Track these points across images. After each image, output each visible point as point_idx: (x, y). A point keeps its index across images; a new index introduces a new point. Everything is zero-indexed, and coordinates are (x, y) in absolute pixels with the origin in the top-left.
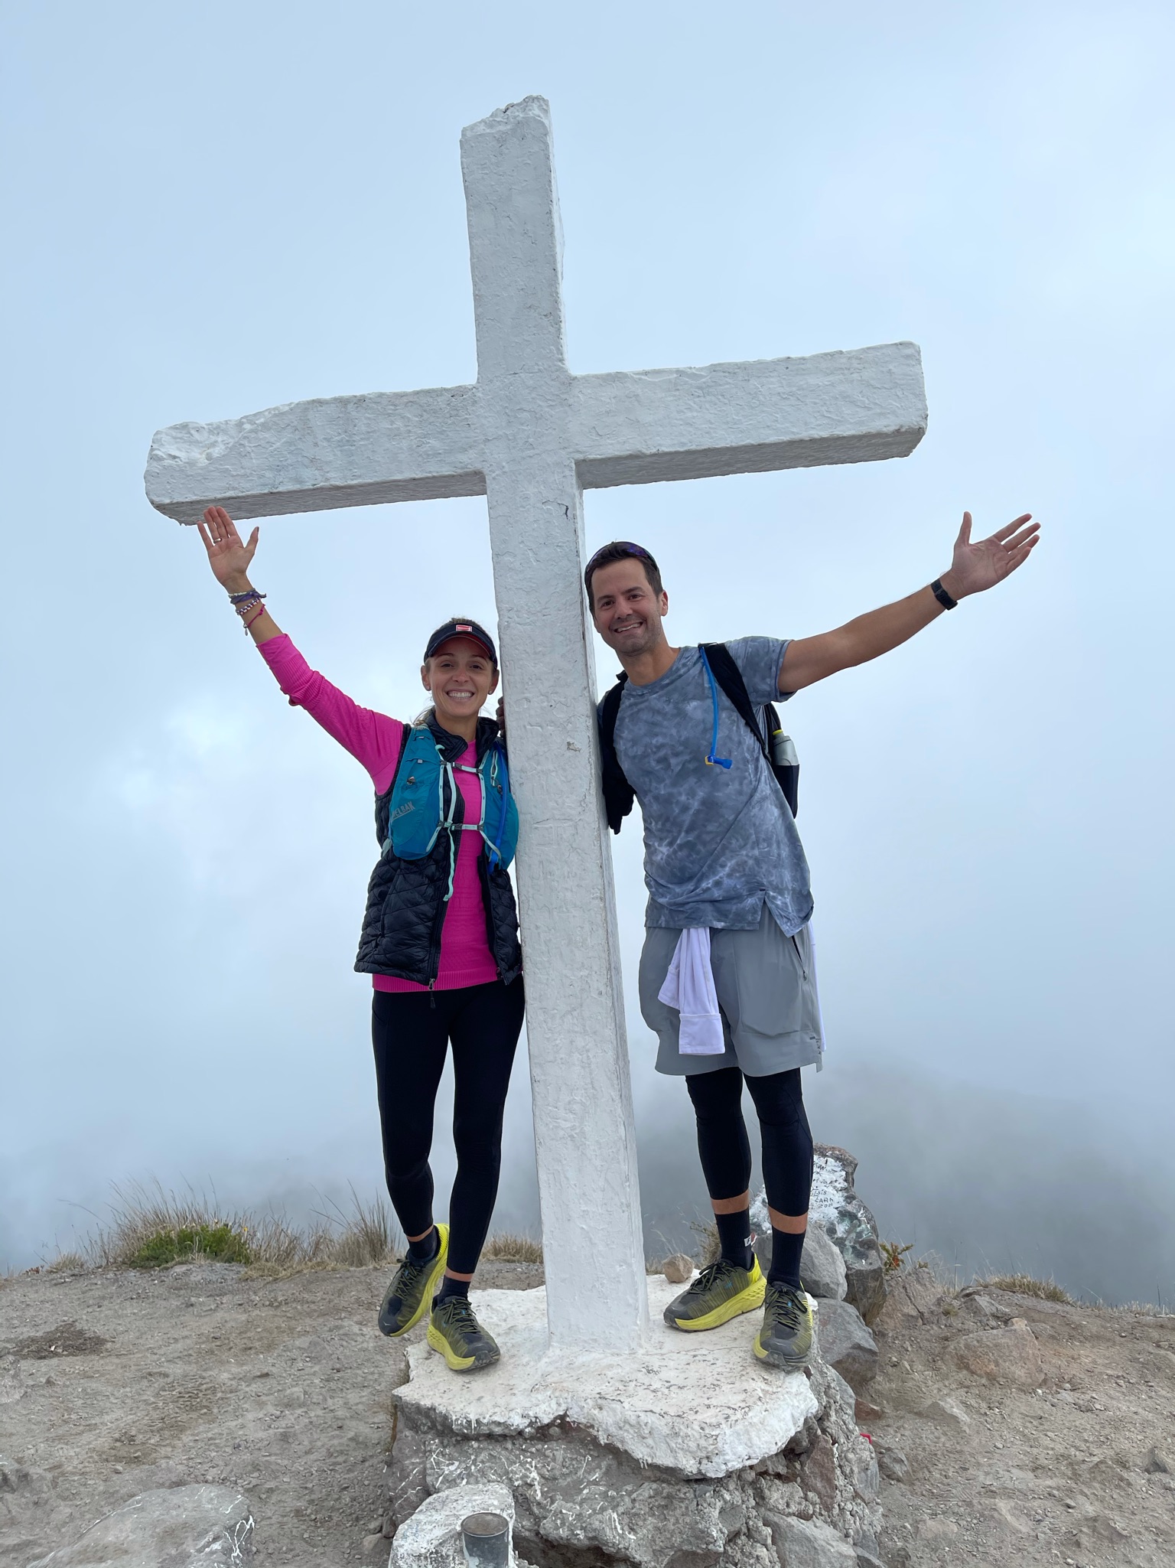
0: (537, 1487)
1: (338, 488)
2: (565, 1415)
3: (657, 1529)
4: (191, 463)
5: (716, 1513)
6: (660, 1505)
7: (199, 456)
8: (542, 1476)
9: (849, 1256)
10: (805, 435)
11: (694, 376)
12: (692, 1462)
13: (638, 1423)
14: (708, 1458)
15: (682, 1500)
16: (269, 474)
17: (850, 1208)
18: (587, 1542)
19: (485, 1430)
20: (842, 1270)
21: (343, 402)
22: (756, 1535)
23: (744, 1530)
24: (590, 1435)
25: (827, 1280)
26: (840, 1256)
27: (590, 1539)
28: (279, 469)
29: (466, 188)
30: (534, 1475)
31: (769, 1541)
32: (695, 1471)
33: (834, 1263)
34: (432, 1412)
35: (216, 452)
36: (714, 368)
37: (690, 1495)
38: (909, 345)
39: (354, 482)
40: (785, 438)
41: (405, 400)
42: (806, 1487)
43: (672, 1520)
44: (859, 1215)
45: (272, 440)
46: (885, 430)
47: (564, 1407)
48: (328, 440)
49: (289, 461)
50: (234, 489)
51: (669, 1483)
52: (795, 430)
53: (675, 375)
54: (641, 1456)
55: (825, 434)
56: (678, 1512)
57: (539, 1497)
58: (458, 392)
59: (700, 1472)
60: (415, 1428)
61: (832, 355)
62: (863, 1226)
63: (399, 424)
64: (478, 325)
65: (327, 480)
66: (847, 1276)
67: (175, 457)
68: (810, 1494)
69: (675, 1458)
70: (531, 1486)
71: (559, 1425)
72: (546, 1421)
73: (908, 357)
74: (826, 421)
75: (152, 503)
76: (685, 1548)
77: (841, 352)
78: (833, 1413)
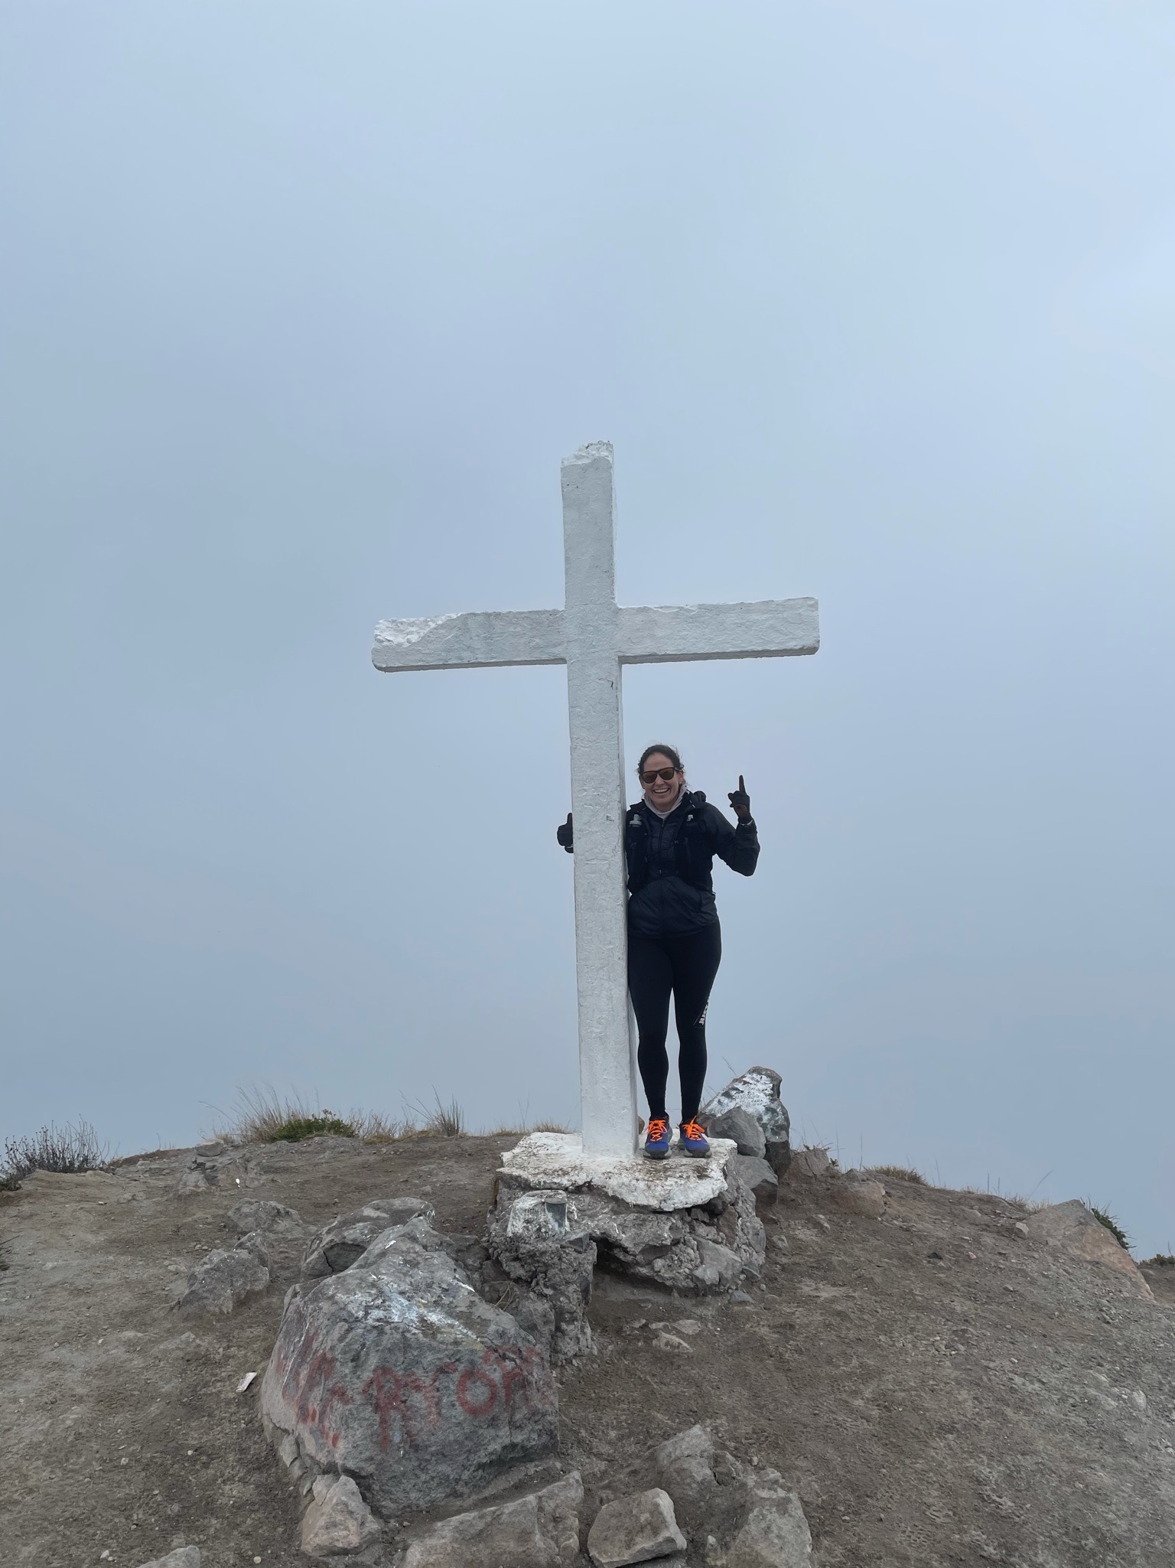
0: (575, 1214)
2: (591, 1181)
3: (636, 1234)
4: (399, 645)
5: (667, 1228)
6: (638, 1224)
7: (403, 640)
8: (578, 1209)
9: (769, 1134)
10: (749, 648)
11: (688, 610)
12: (656, 1202)
13: (630, 1185)
14: (665, 1201)
15: (650, 1221)
16: (444, 654)
17: (772, 1106)
18: (600, 1235)
19: (547, 1186)
20: (763, 1141)
21: (488, 615)
22: (688, 1243)
23: (682, 1240)
24: (603, 1191)
25: (752, 1145)
26: (763, 1134)
27: (602, 1234)
28: (448, 651)
29: (563, 495)
30: (574, 1208)
31: (695, 1248)
32: (658, 1207)
33: (758, 1136)
34: (519, 1178)
36: (700, 607)
37: (655, 1219)
38: (812, 599)
39: (493, 661)
40: (738, 649)
41: (524, 615)
42: (719, 1230)
43: (645, 1231)
44: (778, 1110)
45: (446, 634)
46: (795, 648)
47: (590, 1177)
48: (478, 636)
49: (456, 647)
50: (423, 661)
51: (644, 1213)
52: (743, 645)
53: (677, 610)
54: (629, 1201)
55: (760, 648)
56: (648, 1227)
57: (576, 1218)
58: (554, 613)
59: (660, 1208)
60: (509, 1187)
61: (767, 602)
62: (780, 1117)
63: (518, 629)
64: (566, 574)
65: (477, 659)
66: (766, 1145)
67: (389, 641)
68: (721, 1234)
69: (648, 1200)
70: (572, 1213)
71: (587, 1187)
72: (581, 1183)
73: (811, 606)
74: (761, 641)
75: (375, 666)
76: (651, 1243)
77: (773, 601)
78: (740, 1203)
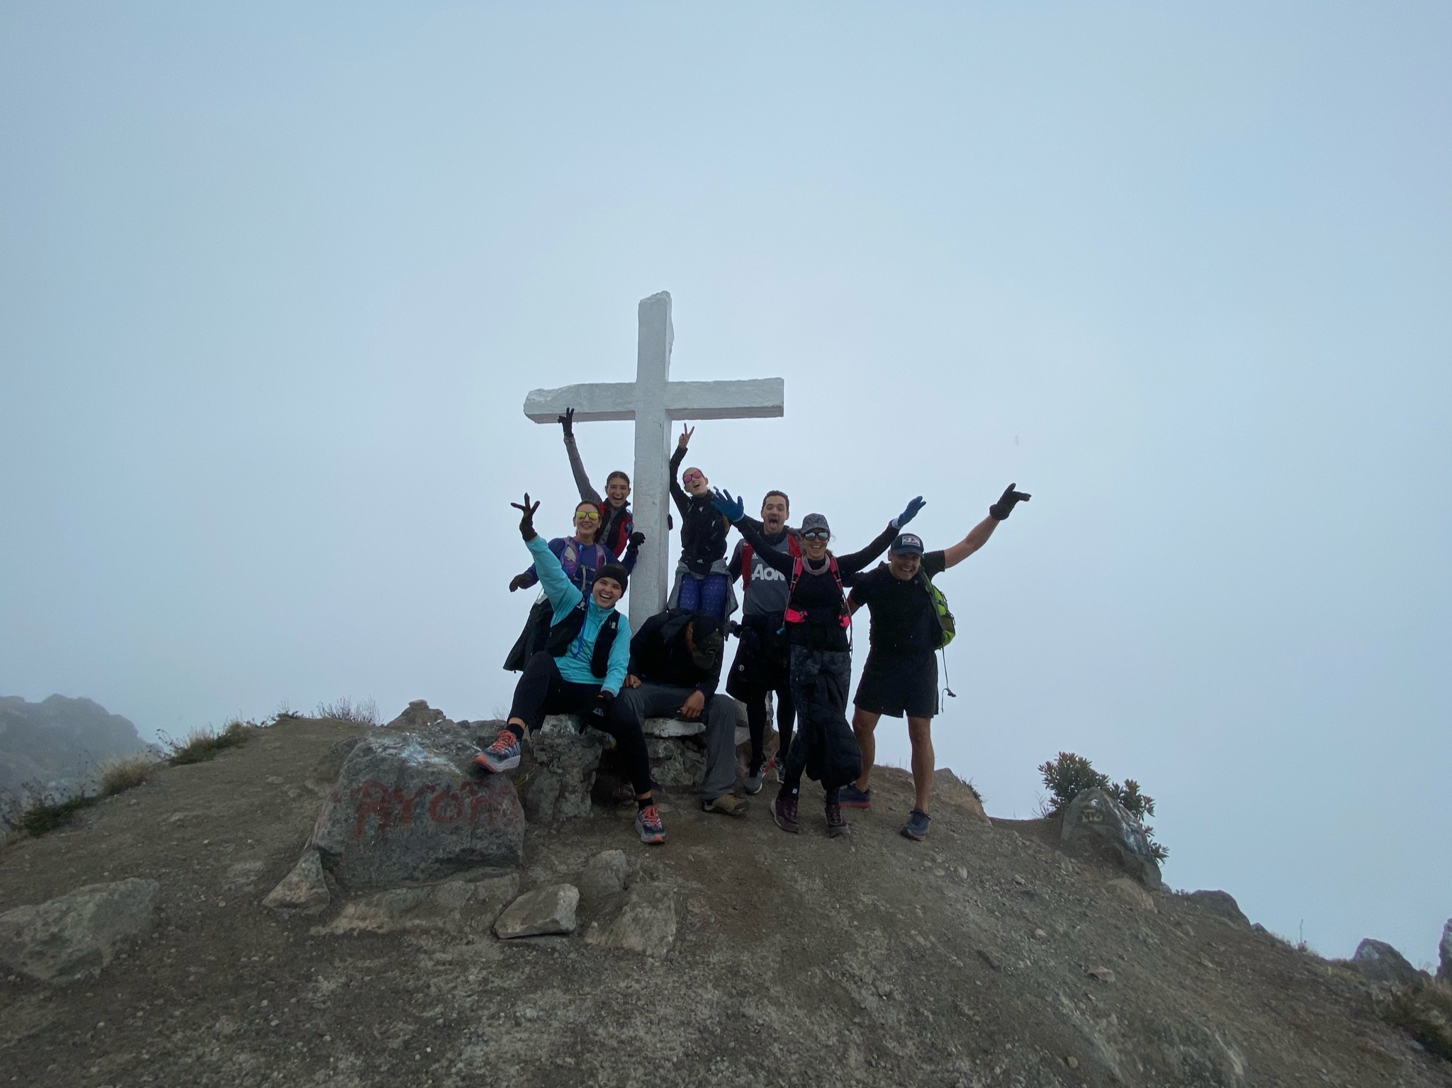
1: (587, 413)
4: (540, 402)
7: (542, 399)
10: (742, 406)
14: (663, 730)
35: (548, 399)
38: (780, 378)
40: (735, 406)
45: (567, 396)
46: (771, 408)
55: (748, 406)
58: (630, 385)
63: (609, 393)
69: (653, 730)
73: (779, 383)
74: (749, 402)
75: (527, 415)
